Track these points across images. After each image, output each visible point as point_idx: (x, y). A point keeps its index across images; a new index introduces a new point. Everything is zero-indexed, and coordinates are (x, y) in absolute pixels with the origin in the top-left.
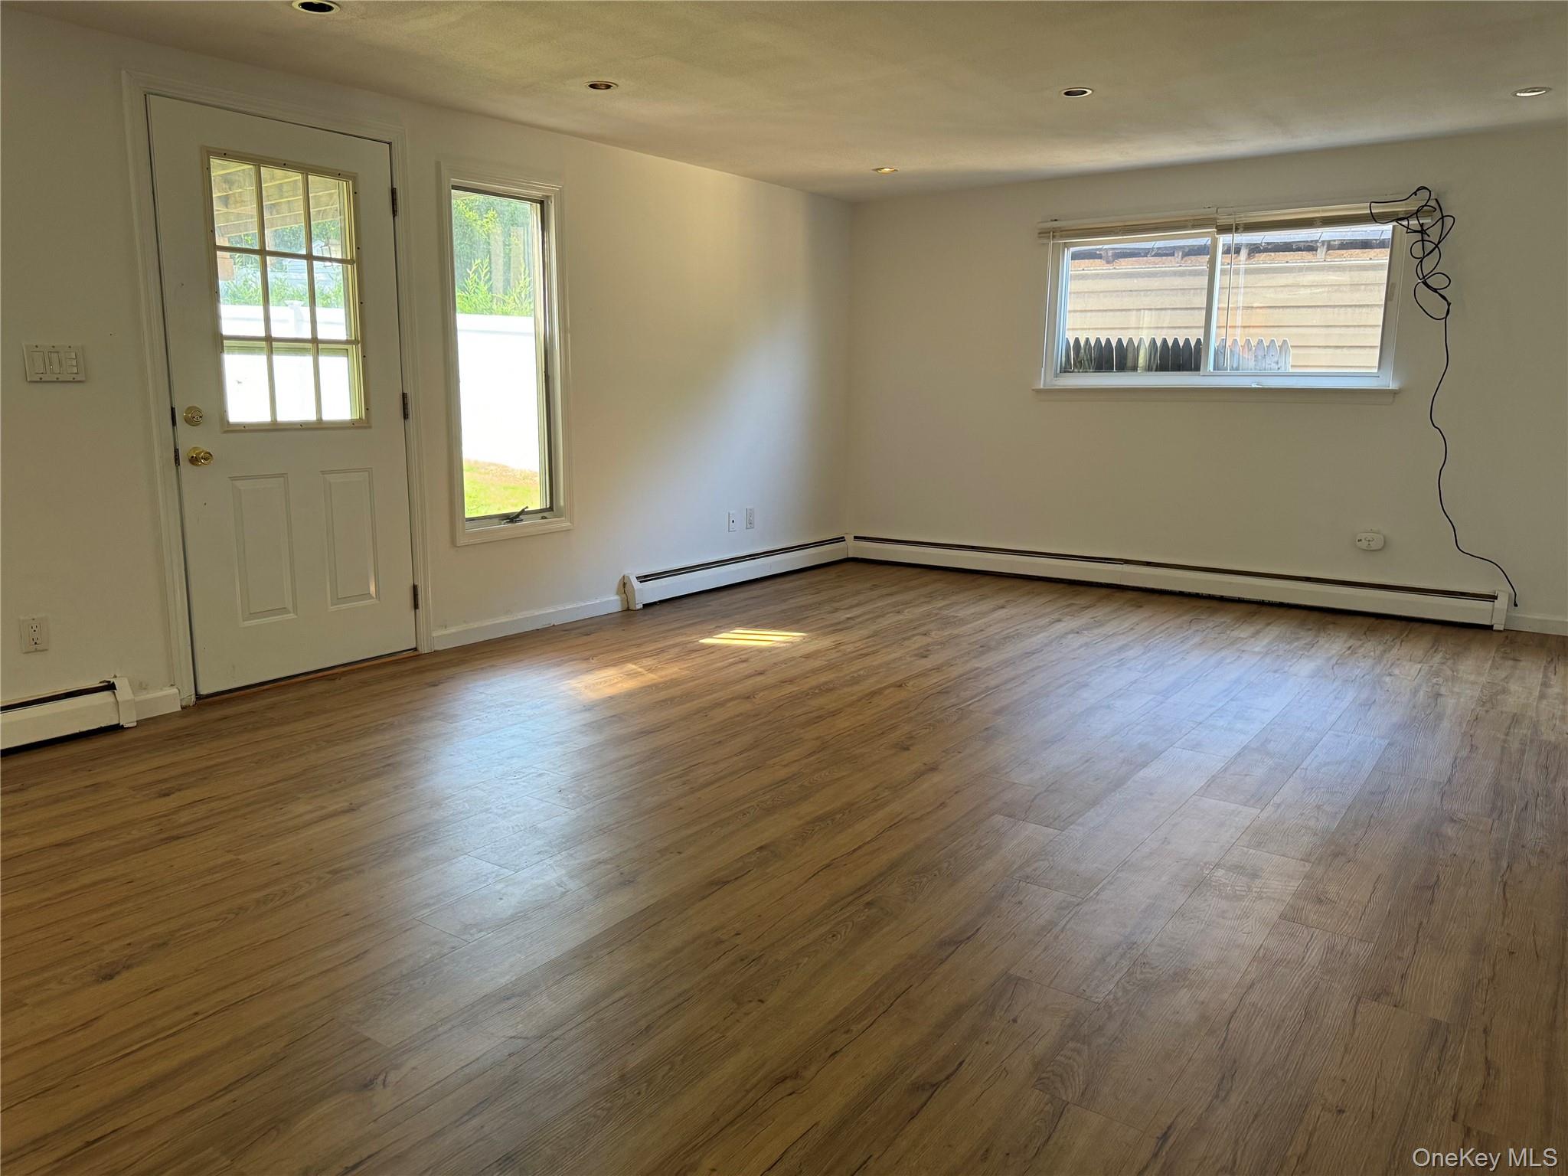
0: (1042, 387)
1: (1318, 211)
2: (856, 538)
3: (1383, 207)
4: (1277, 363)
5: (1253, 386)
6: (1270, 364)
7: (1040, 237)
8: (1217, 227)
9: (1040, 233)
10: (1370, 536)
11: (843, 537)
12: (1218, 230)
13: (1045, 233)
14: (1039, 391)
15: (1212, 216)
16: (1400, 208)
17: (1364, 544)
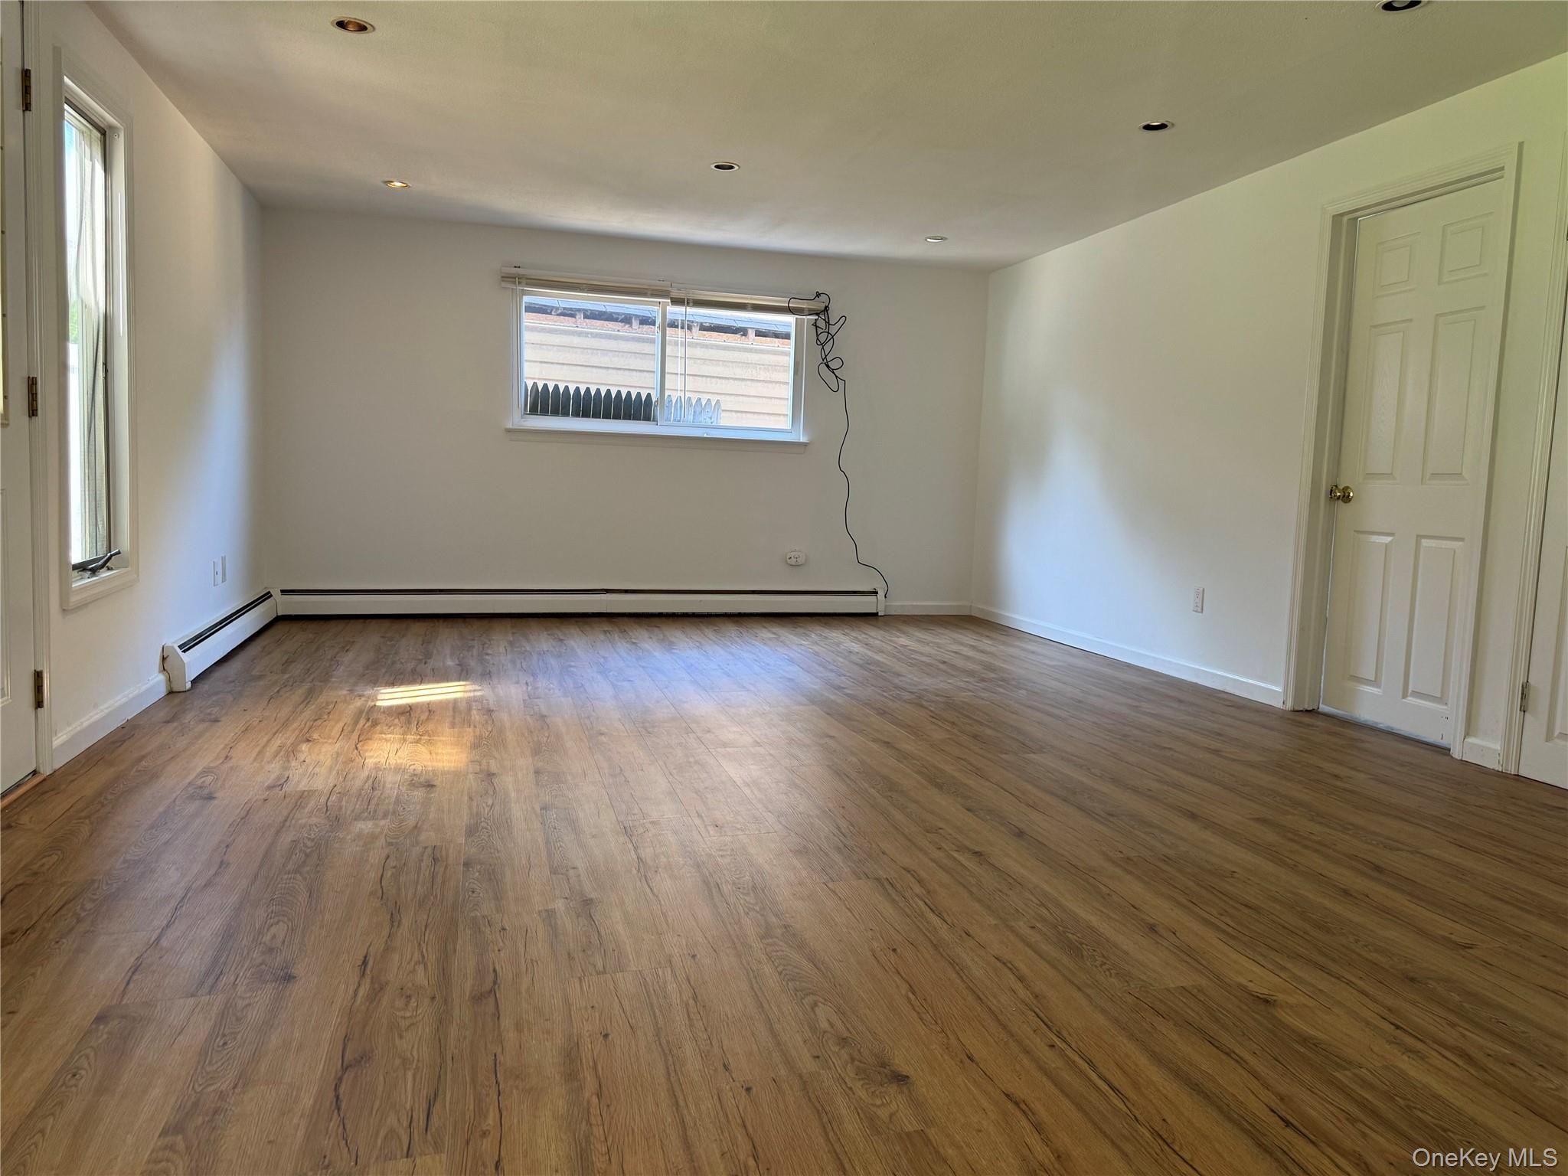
0: (511, 427)
1: (747, 299)
2: (283, 592)
3: (799, 303)
4: (711, 418)
5: (705, 436)
6: (704, 419)
7: (503, 281)
8: (671, 298)
9: (503, 277)
10: (796, 554)
11: (269, 592)
12: (671, 302)
13: (508, 278)
14: (509, 431)
15: (667, 289)
16: (804, 305)
17: (793, 561)
